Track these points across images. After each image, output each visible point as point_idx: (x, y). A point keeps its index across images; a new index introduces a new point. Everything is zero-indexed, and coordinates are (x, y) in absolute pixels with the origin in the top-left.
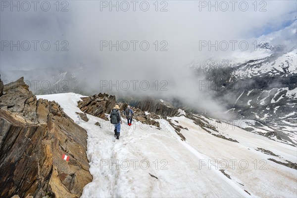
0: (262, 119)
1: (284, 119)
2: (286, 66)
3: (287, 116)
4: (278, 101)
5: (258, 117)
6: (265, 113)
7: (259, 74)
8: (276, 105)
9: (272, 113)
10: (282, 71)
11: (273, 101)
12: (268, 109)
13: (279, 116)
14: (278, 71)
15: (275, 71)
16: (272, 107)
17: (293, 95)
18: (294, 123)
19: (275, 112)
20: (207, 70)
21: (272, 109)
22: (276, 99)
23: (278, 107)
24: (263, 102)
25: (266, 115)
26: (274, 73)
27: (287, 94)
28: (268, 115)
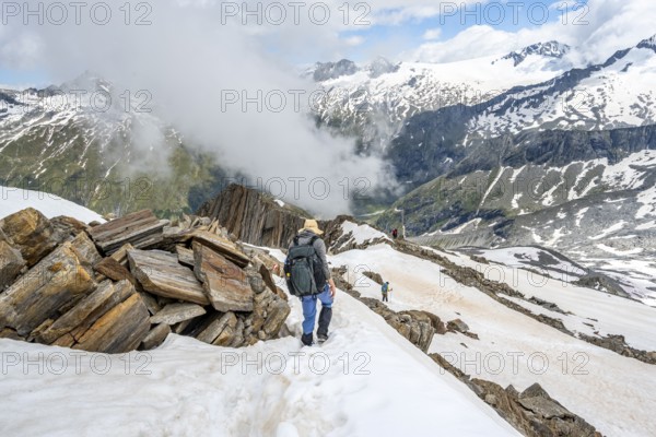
0: (548, 244)
1: (600, 240)
2: (599, 102)
3: (606, 231)
4: (584, 193)
5: (537, 239)
6: (554, 226)
7: (536, 125)
8: (582, 202)
9: (572, 226)
10: (590, 115)
11: (572, 195)
12: (561, 215)
13: (587, 233)
14: (581, 117)
15: (574, 117)
16: (570, 208)
17: (619, 178)
18: (624, 248)
19: (578, 222)
20: (404, 115)
21: (571, 216)
22: (579, 192)
23: (585, 210)
24: (550, 198)
25: (557, 234)
26: (571, 122)
27: (604, 175)
28: (564, 231)
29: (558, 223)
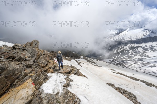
0: (115, 58)
1: (123, 58)
2: (123, 37)
3: (124, 57)
4: (121, 51)
5: (113, 58)
6: (116, 56)
7: (113, 40)
8: (120, 52)
10: (122, 39)
11: (119, 51)
12: (117, 54)
13: (121, 57)
14: (120, 39)
15: (119, 39)
16: (118, 53)
17: (126, 48)
18: (126, 59)
19: (120, 55)
21: (119, 54)
22: (120, 50)
23: (121, 53)
24: (115, 51)
26: (119, 40)
27: (124, 48)
28: (117, 57)
29: (117, 55)
